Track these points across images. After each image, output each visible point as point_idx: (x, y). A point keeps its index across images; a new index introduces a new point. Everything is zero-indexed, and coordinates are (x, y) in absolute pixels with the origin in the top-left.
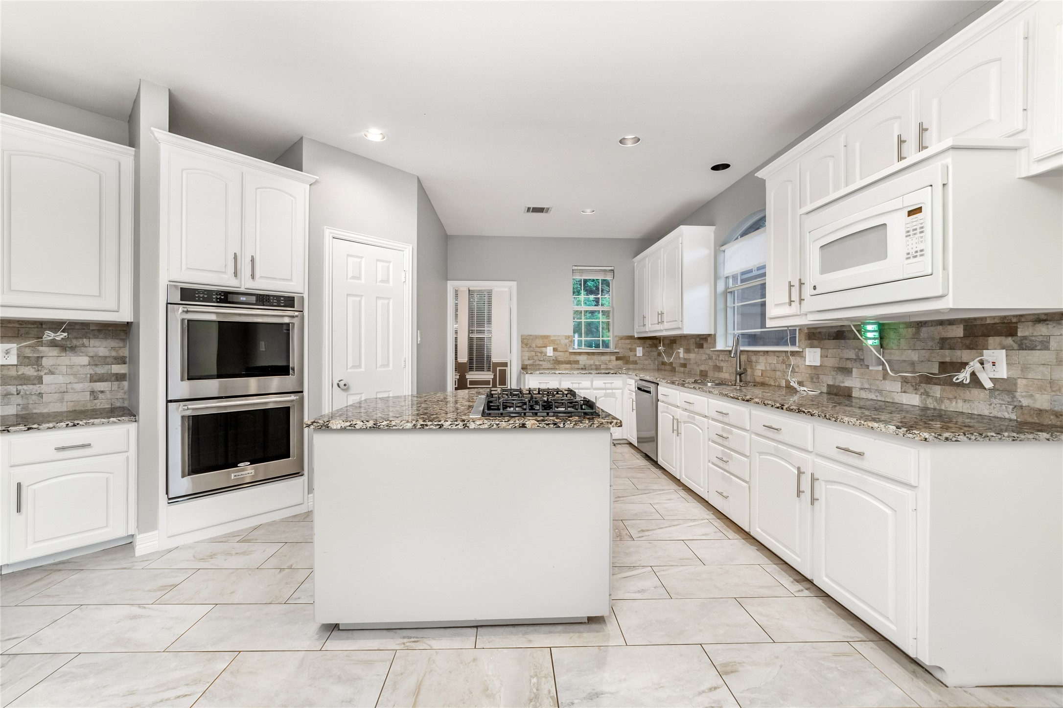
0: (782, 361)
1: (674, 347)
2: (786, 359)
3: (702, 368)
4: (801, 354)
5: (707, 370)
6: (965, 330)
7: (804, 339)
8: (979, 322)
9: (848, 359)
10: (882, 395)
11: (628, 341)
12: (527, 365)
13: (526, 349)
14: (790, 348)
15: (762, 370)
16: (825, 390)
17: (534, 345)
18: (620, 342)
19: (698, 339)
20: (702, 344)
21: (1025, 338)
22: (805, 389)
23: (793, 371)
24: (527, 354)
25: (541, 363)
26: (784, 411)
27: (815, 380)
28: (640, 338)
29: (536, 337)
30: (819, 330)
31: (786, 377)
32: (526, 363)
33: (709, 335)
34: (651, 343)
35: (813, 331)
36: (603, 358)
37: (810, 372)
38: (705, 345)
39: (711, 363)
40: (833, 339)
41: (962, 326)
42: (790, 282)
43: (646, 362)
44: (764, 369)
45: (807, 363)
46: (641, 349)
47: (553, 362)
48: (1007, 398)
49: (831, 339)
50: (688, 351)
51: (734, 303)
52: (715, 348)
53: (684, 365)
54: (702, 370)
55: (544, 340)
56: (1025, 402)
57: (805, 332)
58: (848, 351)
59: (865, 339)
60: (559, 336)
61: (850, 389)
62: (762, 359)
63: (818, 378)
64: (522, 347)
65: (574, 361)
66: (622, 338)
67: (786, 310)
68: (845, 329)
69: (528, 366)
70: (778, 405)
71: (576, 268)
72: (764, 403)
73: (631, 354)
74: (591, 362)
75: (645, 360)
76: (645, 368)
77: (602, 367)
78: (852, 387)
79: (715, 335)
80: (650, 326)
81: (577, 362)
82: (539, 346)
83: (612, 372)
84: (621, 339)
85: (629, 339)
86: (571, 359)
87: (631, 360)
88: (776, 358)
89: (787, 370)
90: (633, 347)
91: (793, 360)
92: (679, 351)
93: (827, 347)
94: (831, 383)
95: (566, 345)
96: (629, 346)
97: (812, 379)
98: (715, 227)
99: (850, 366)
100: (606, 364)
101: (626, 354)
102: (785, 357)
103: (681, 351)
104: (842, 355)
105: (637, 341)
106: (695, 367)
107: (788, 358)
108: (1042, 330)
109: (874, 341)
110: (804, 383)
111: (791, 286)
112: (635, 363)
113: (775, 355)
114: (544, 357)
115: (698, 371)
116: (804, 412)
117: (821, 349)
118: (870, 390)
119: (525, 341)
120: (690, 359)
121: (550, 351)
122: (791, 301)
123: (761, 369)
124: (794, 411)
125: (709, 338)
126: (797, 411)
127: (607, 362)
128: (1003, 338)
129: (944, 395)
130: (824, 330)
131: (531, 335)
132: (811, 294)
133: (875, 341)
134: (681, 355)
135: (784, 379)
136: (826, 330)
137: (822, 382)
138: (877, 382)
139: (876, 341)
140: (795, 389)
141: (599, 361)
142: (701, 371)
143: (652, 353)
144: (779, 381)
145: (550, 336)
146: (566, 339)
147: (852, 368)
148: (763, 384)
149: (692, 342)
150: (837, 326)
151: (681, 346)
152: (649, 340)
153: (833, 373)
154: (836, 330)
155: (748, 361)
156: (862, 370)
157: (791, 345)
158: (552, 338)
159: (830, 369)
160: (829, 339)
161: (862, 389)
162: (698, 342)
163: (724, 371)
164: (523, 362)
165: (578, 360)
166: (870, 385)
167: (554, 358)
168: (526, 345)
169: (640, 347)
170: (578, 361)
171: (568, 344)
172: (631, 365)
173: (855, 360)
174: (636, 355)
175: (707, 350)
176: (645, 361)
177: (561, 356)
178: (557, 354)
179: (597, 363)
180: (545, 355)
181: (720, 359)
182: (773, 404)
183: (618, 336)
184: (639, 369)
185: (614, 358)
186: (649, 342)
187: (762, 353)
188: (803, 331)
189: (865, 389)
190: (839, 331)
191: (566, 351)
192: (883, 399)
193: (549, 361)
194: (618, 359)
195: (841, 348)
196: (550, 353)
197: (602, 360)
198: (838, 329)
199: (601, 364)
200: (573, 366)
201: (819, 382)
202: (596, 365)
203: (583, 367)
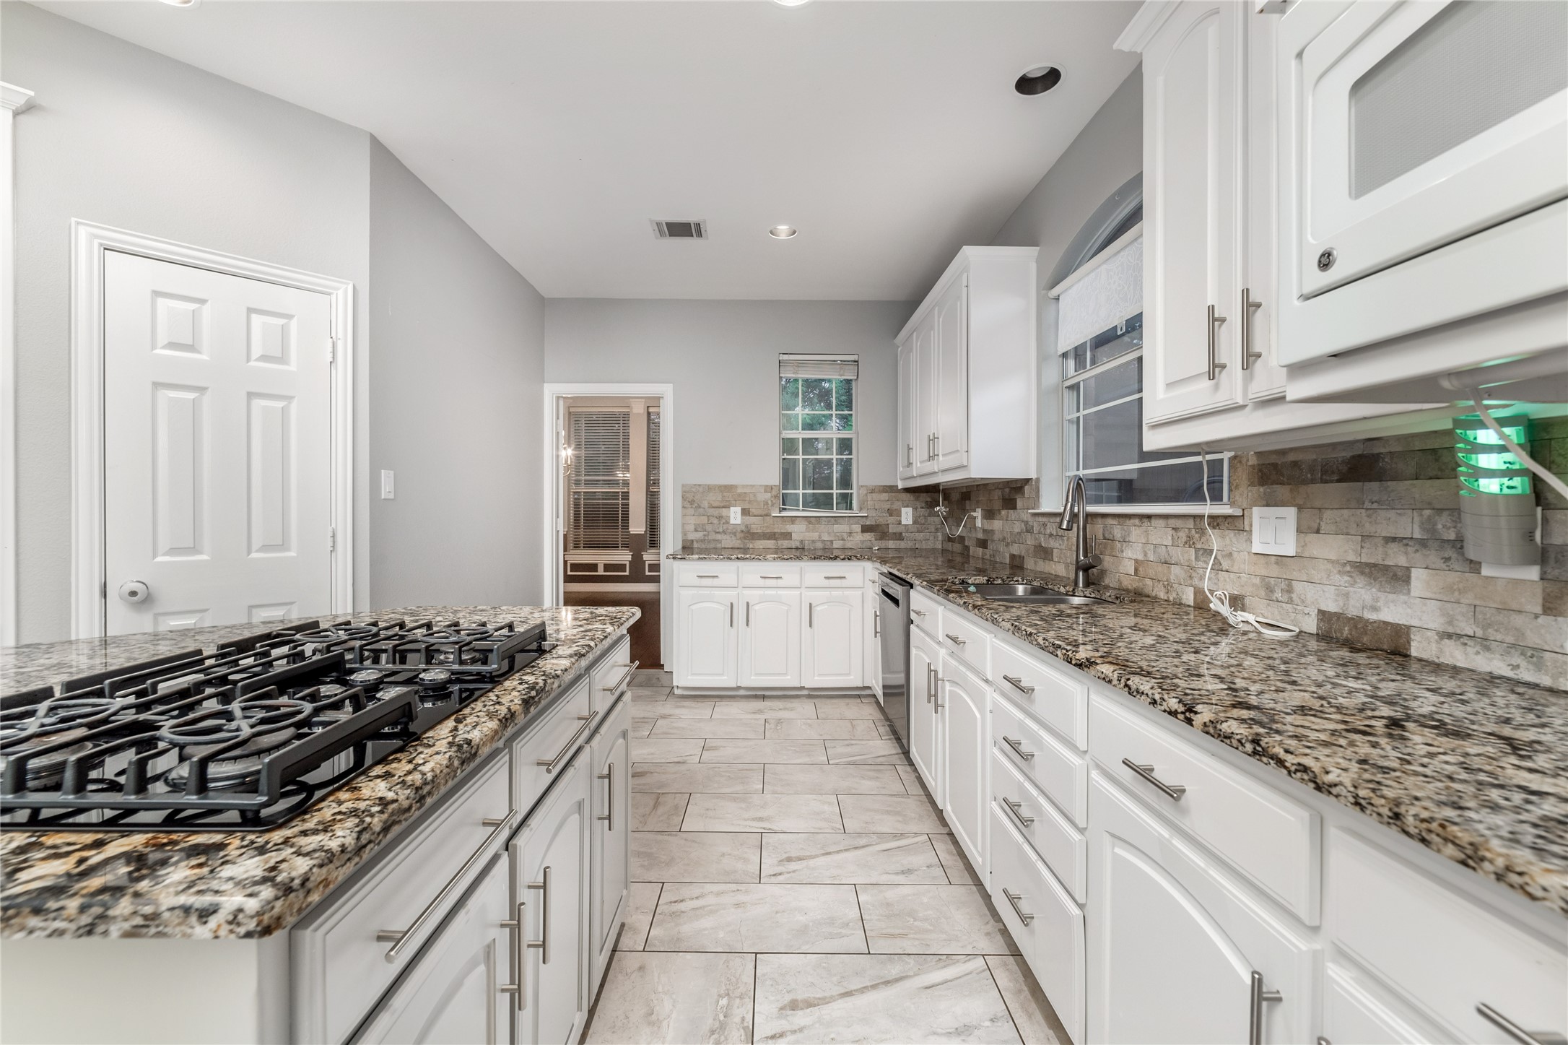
0: (1185, 539)
1: (968, 508)
2: (1197, 536)
3: (1015, 549)
4: (1238, 523)
5: (1023, 554)
7: (1246, 482)
9: (1394, 539)
10: (1539, 666)
11: (885, 496)
12: (692, 541)
13: (691, 511)
14: (1208, 509)
15: (1136, 561)
16: (1311, 625)
17: (705, 504)
18: (869, 497)
19: (1007, 490)
20: (1015, 500)
22: (1250, 618)
23: (1217, 568)
24: (692, 521)
25: (719, 537)
26: (1195, 733)
27: (1278, 595)
28: (907, 490)
29: (710, 488)
30: (1291, 457)
31: (1196, 581)
32: (691, 536)
33: (1027, 481)
34: (929, 500)
35: (1273, 459)
36: (837, 528)
37: (1264, 572)
38: (1019, 503)
39: (1030, 541)
40: (1339, 481)
42: (1211, 309)
43: (920, 536)
44: (1140, 557)
45: (1257, 547)
46: (910, 510)
47: (742, 535)
49: (1332, 482)
50: (989, 515)
51: (1078, 410)
52: (1038, 508)
53: (983, 544)
54: (1014, 555)
55: (725, 494)
57: (1250, 463)
58: (1392, 514)
59: (1469, 475)
60: (753, 486)
61: (1400, 632)
62: (1136, 533)
63: (1289, 590)
64: (683, 507)
65: (782, 534)
66: (876, 490)
67: (1200, 395)
68: (1382, 450)
69: (695, 543)
70: (1173, 704)
71: (786, 357)
72: (1126, 685)
73: (891, 520)
74: (815, 536)
75: (918, 532)
76: (917, 546)
78: (1408, 627)
79: (1038, 480)
80: (919, 465)
81: (788, 536)
82: (715, 504)
83: (843, 557)
84: (872, 491)
85: (887, 492)
86: (776, 531)
87: (890, 531)
88: (1170, 531)
89: (1201, 564)
90: (895, 507)
91: (1215, 540)
92: (974, 514)
93: (1318, 504)
94: (1331, 607)
95: (767, 503)
96: (887, 506)
97: (1270, 590)
98: (1038, 248)
99: (1402, 561)
100: (843, 540)
101: (882, 521)
102: (1193, 531)
103: (978, 514)
104: (1371, 529)
105: (903, 495)
106: (1002, 548)
107: (1202, 532)
109: (1505, 481)
110: (1247, 601)
111: (1214, 321)
112: (899, 537)
113: (1167, 525)
114: (725, 526)
115: (1008, 556)
116: (1281, 763)
117: (1300, 508)
118: (1484, 644)
119: (688, 495)
120: (992, 530)
121: (735, 515)
122: (1215, 366)
123: (1135, 557)
124: (1235, 743)
125: (1026, 488)
126: (1249, 747)
127: (846, 536)
130: (1310, 456)
131: (700, 485)
132: (1308, 289)
133: (1511, 483)
134: (979, 523)
135: (1191, 586)
136: (1314, 457)
137: (1303, 601)
138: (1518, 620)
139: (1517, 481)
140: (1224, 620)
141: (829, 533)
142: (1013, 557)
143: (932, 519)
144: (1179, 591)
145: (736, 487)
146: (765, 492)
147: (1408, 569)
148: (1138, 597)
149: (996, 498)
150: (1351, 443)
151: (978, 504)
152: (925, 494)
153: (1341, 579)
154: (1348, 454)
155: (1105, 538)
156: (1452, 577)
157: (1211, 500)
158: (739, 491)
159: (1329, 566)
160: (1326, 482)
161: (1449, 636)
162: (1007, 497)
163: (1056, 559)
164: (685, 535)
165: (790, 531)
166: (1484, 628)
167: (743, 528)
168: (692, 502)
169: (907, 506)
170: (790, 534)
171: (770, 502)
172: (891, 542)
173: (1424, 543)
174: (900, 523)
175: (1023, 513)
176: (917, 534)
177: (756, 524)
178: (750, 520)
179: (826, 537)
180: (727, 523)
181: (1048, 532)
182: (1157, 697)
183: (866, 486)
184: (906, 549)
185: (858, 528)
186: (926, 497)
188: (1244, 460)
189: (1460, 636)
190: (1360, 456)
191: (767, 515)
192: (1546, 681)
193: (735, 534)
194: (866, 529)
195: (1367, 505)
196: (735, 519)
197: (835, 531)
198: (1358, 450)
199: (833, 539)
200: (780, 542)
201: (1290, 601)
202: (823, 541)
203: (798, 544)
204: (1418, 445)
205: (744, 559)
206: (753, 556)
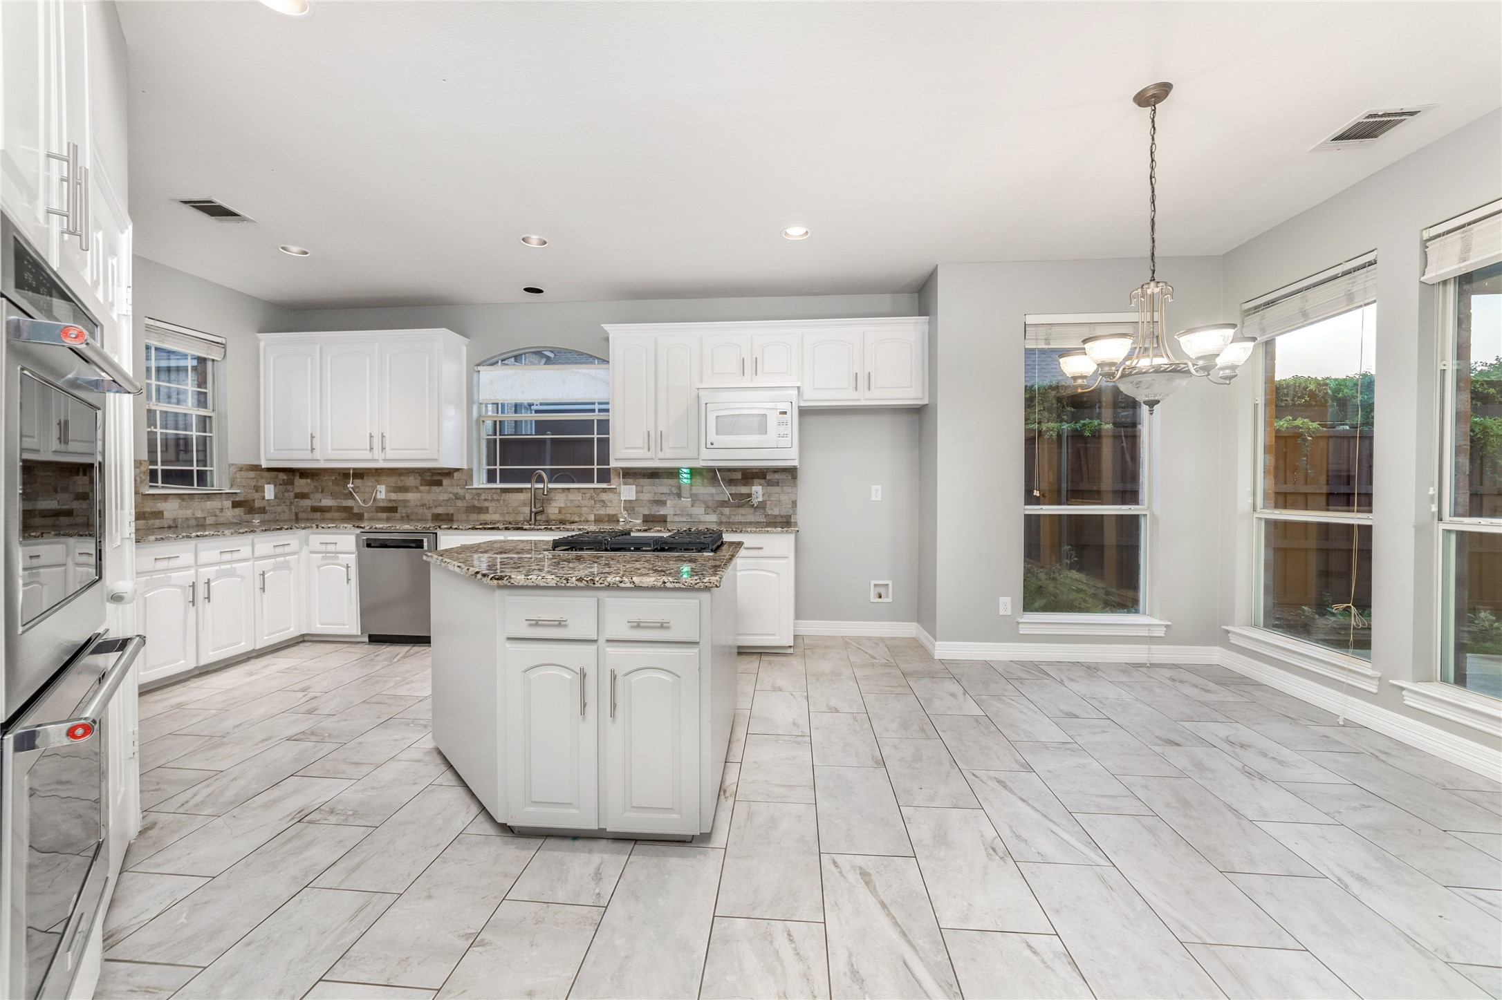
0: (588, 497)
2: (596, 496)
3: (440, 510)
4: (614, 489)
5: (451, 512)
6: (742, 475)
7: (616, 478)
8: (749, 471)
9: (663, 494)
10: (691, 518)
11: (252, 474)
15: (560, 507)
16: (641, 519)
18: (239, 475)
20: (441, 481)
21: (769, 480)
23: (604, 506)
27: (630, 512)
28: (269, 470)
30: (633, 471)
31: (595, 512)
33: (458, 470)
34: (286, 478)
35: (627, 471)
36: (210, 505)
37: (626, 505)
38: (446, 483)
39: (461, 504)
40: (648, 478)
41: (740, 473)
42: (649, 432)
43: (279, 509)
44: (562, 505)
45: (622, 498)
46: (272, 486)
48: (762, 511)
50: (399, 490)
52: (472, 485)
53: (389, 510)
56: (770, 512)
57: (619, 471)
58: (662, 487)
59: (682, 479)
61: (665, 516)
62: (560, 496)
63: (634, 510)
65: (152, 513)
66: (241, 468)
67: (641, 454)
68: (659, 470)
71: (151, 322)
73: (257, 495)
74: (189, 513)
75: (278, 505)
76: (277, 518)
77: (208, 522)
78: (667, 515)
79: (469, 470)
80: (328, 451)
81: (161, 515)
83: (286, 527)
84: (241, 470)
85: (252, 470)
86: (145, 510)
87: (257, 506)
88: (580, 494)
89: (597, 506)
90: (260, 484)
91: (604, 497)
93: (643, 484)
94: (646, 513)
96: (253, 483)
97: (626, 510)
98: (469, 341)
99: (665, 499)
100: (215, 516)
101: (250, 497)
102: (593, 494)
104: (657, 491)
105: (266, 474)
106: (421, 511)
107: (598, 495)
108: (777, 476)
109: (687, 480)
111: (649, 435)
112: (263, 510)
113: (579, 492)
117: (636, 486)
118: (682, 515)
120: (404, 500)
122: (649, 448)
125: (455, 474)
127: (218, 512)
128: (760, 480)
129: (732, 513)
130: (639, 471)
132: (708, 447)
134: (381, 496)
135: (593, 514)
136: (641, 471)
137: (638, 512)
138: (687, 509)
139: (689, 480)
141: (202, 510)
143: (286, 494)
144: (586, 516)
147: (667, 500)
149: (411, 479)
151: (379, 482)
152: (283, 474)
153: (648, 505)
154: (650, 471)
156: (676, 501)
159: (646, 502)
160: (645, 478)
161: (675, 515)
162: (428, 478)
165: (161, 509)
166: (682, 512)
169: (269, 483)
170: (162, 513)
171: (138, 478)
173: (669, 494)
174: (264, 498)
175: (453, 488)
176: (277, 508)
179: (199, 514)
183: (232, 465)
184: (269, 521)
185: (228, 504)
186: (283, 476)
187: (561, 491)
188: (616, 470)
189: (677, 514)
194: (236, 505)
195: (656, 485)
197: (208, 507)
198: (653, 471)
199: (206, 515)
200: (151, 522)
201: (634, 513)
202: (197, 519)
203: (171, 523)
204: (668, 471)
205: (203, 536)
206: (212, 533)
